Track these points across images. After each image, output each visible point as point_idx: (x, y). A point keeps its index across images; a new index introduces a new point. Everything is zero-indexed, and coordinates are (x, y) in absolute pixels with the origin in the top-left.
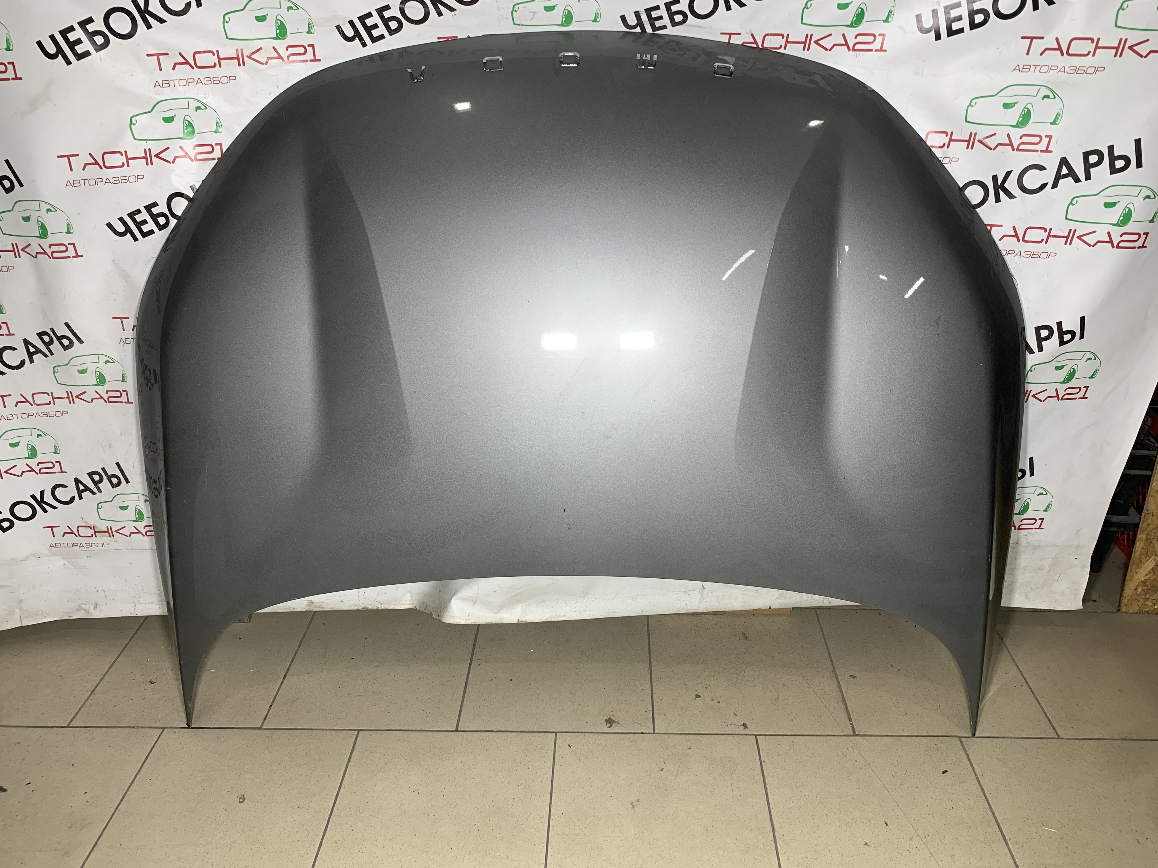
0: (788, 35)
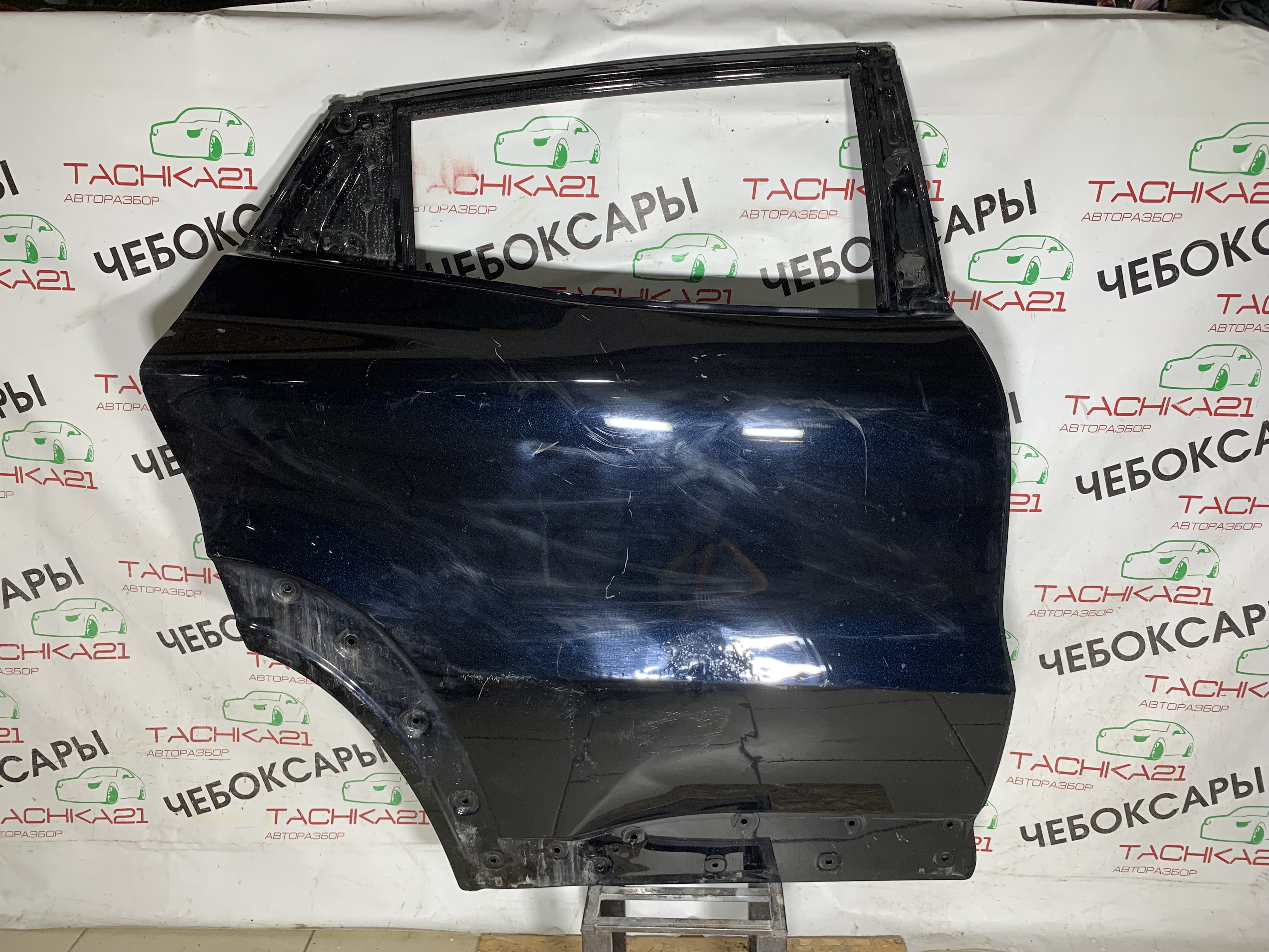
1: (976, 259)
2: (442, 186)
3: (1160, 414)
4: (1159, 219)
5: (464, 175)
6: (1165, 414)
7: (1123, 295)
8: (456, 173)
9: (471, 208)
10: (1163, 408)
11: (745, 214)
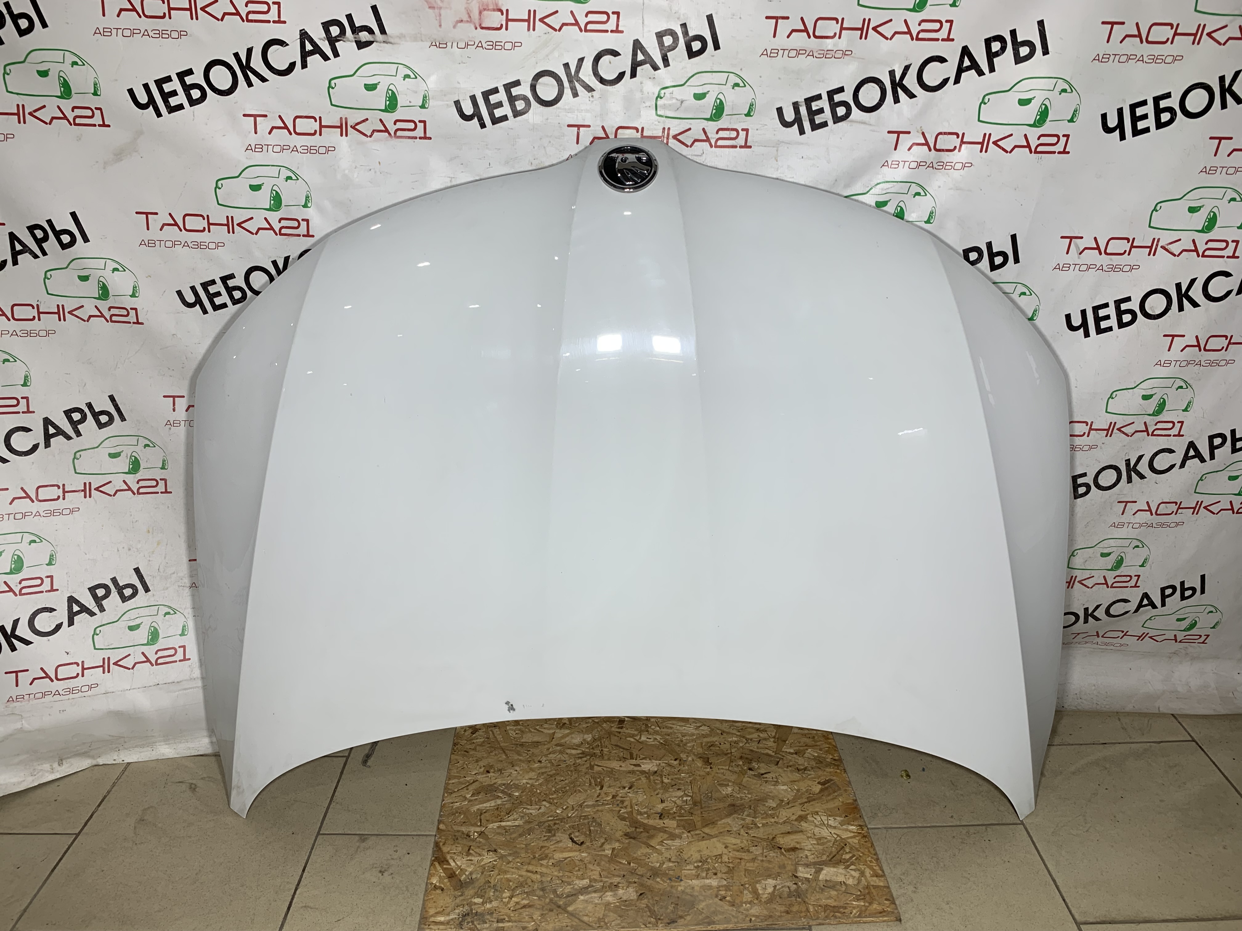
0: (963, 134)
1: (986, 101)
2: (467, 21)
3: (1149, 255)
4: (1161, 61)
5: (488, 10)
6: (1154, 255)
7: (1123, 137)
8: (481, 8)
9: (497, 44)
10: (1152, 249)
11: (765, 53)
